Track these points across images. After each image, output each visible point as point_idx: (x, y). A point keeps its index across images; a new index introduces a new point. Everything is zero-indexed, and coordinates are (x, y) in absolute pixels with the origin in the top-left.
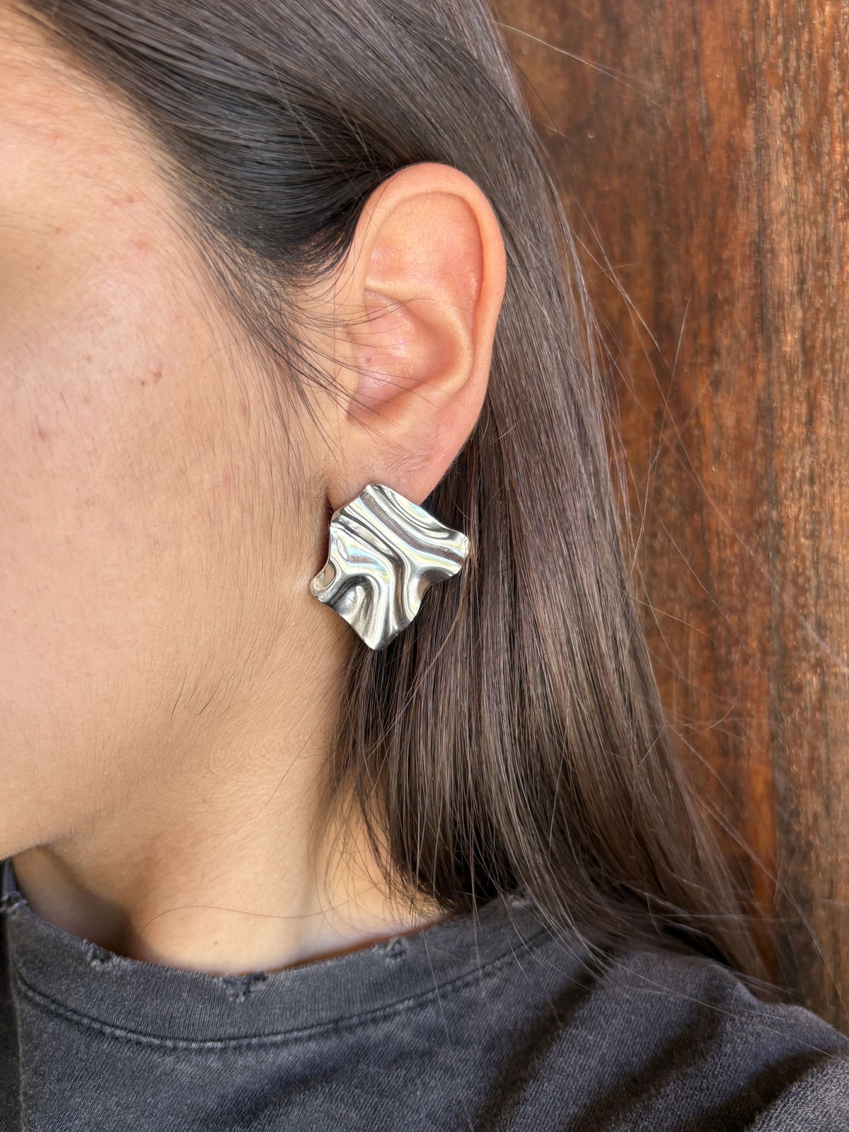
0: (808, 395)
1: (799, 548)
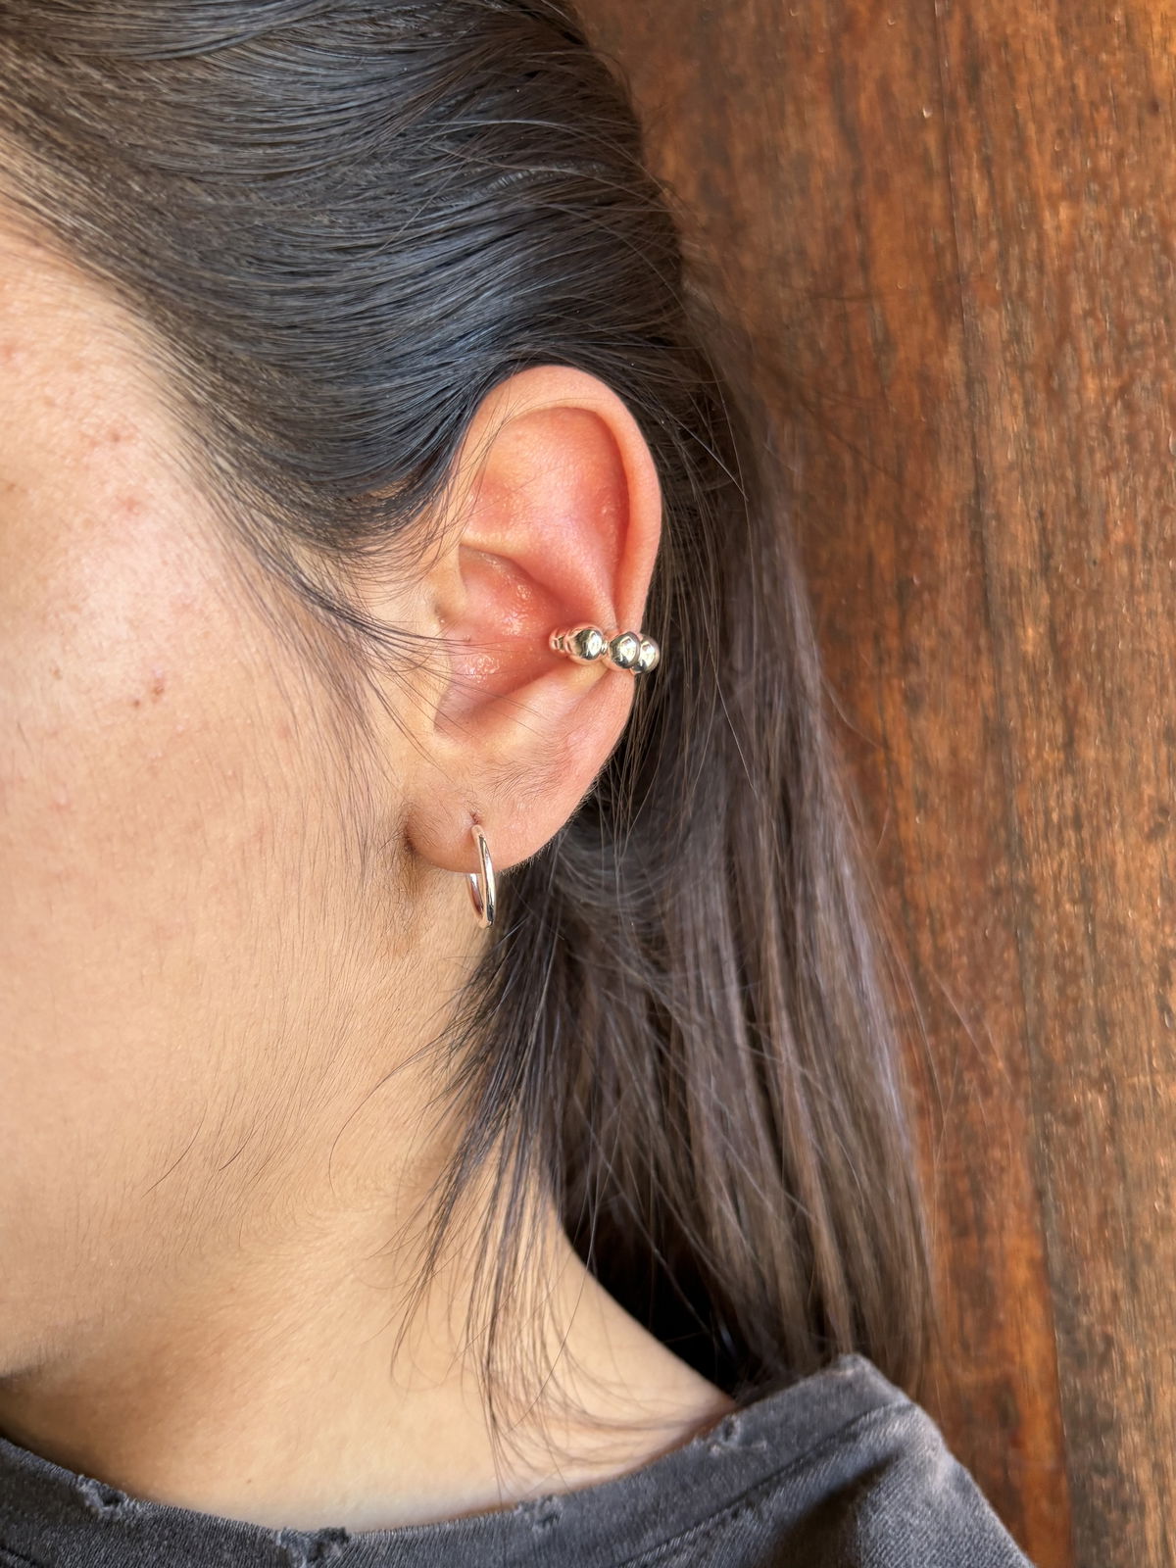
0: (1064, 708)
1: (1063, 920)
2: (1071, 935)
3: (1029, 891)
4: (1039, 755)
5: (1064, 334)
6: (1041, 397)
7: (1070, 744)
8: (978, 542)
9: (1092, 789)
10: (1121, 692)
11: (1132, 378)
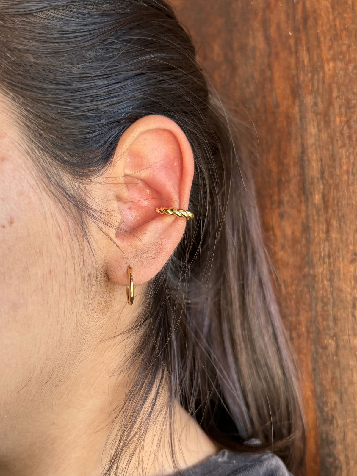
0: (326, 220)
1: (324, 286)
2: (326, 291)
3: (314, 277)
4: (318, 235)
5: (330, 104)
6: (322, 123)
7: (328, 232)
8: (302, 168)
9: (334, 246)
10: (344, 216)
11: (350, 118)
